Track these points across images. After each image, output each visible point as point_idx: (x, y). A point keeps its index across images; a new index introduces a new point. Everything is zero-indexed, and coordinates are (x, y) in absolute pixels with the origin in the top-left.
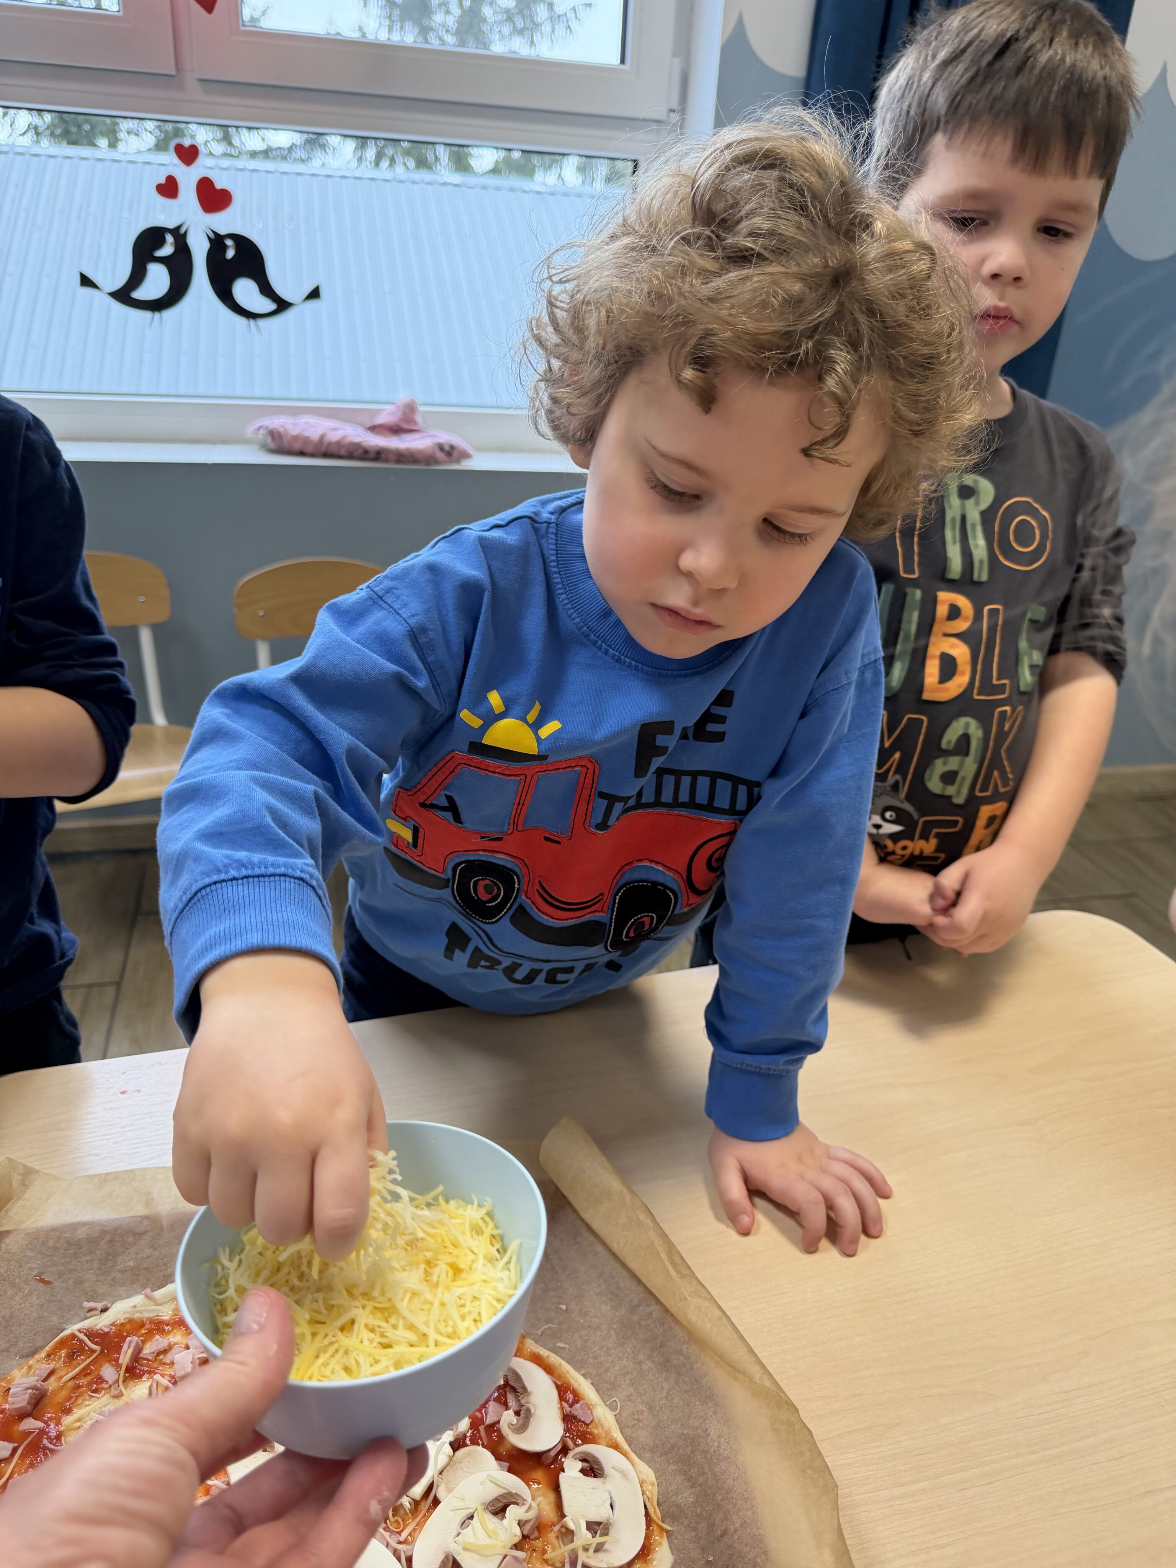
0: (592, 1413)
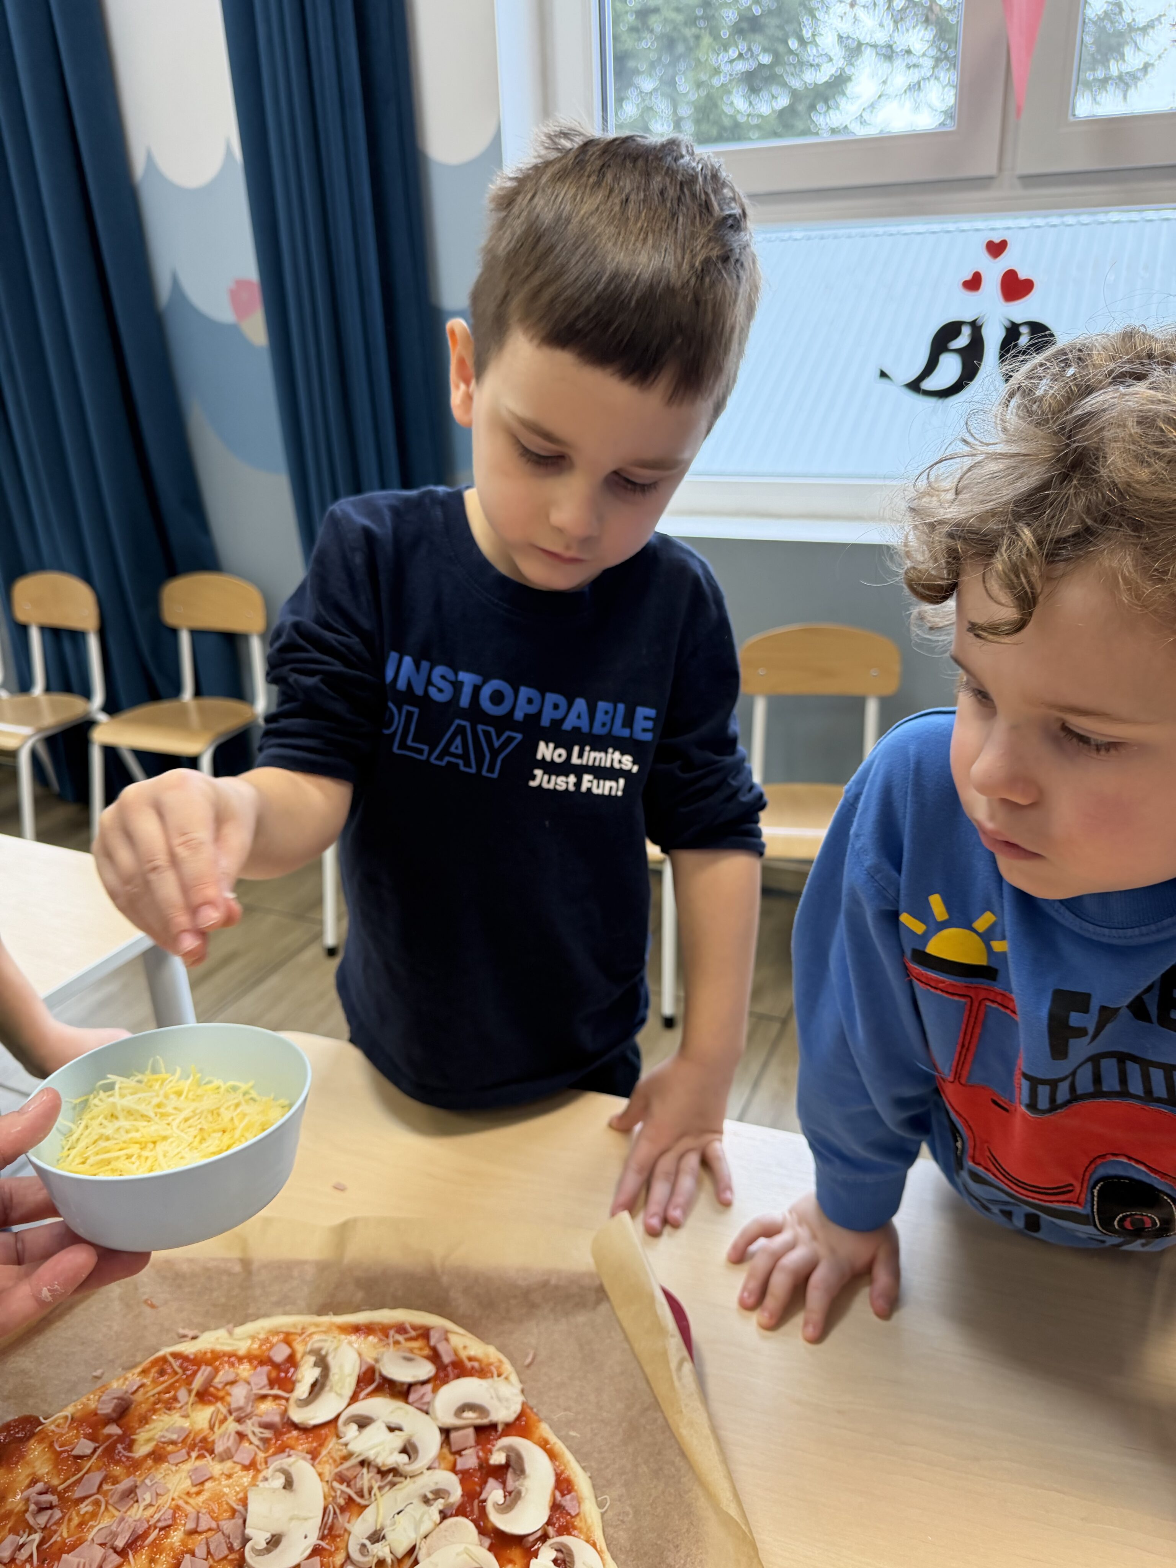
0: (579, 1507)
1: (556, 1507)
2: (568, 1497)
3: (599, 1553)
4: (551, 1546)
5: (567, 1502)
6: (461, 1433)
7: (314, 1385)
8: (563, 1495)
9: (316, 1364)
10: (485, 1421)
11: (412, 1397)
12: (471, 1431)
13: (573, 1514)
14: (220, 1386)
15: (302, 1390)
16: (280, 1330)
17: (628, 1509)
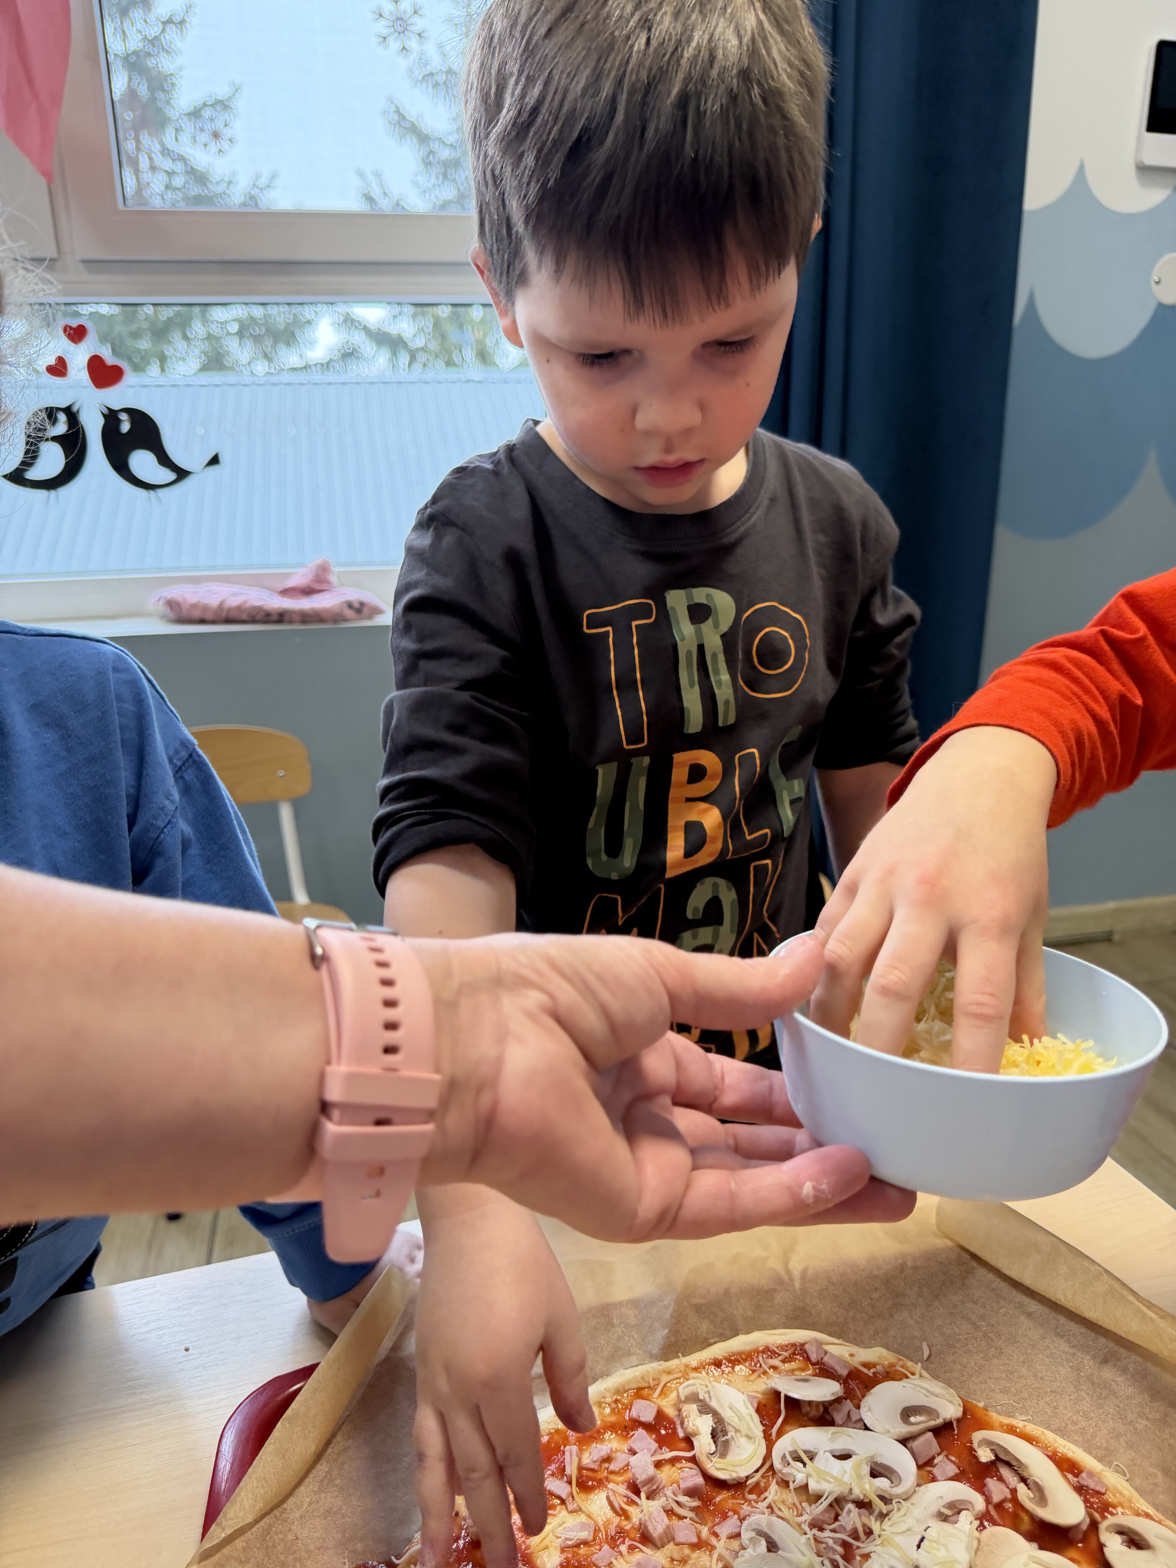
0: (1101, 1481)
1: (1080, 1489)
2: (1084, 1475)
3: (1159, 1522)
4: (1108, 1529)
5: (1085, 1480)
6: (921, 1439)
7: (714, 1435)
8: (1076, 1475)
9: (701, 1412)
10: (940, 1421)
11: (839, 1418)
12: (930, 1434)
13: (1103, 1491)
14: (595, 1466)
15: (704, 1444)
16: (627, 1388)
17: (1152, 1470)
